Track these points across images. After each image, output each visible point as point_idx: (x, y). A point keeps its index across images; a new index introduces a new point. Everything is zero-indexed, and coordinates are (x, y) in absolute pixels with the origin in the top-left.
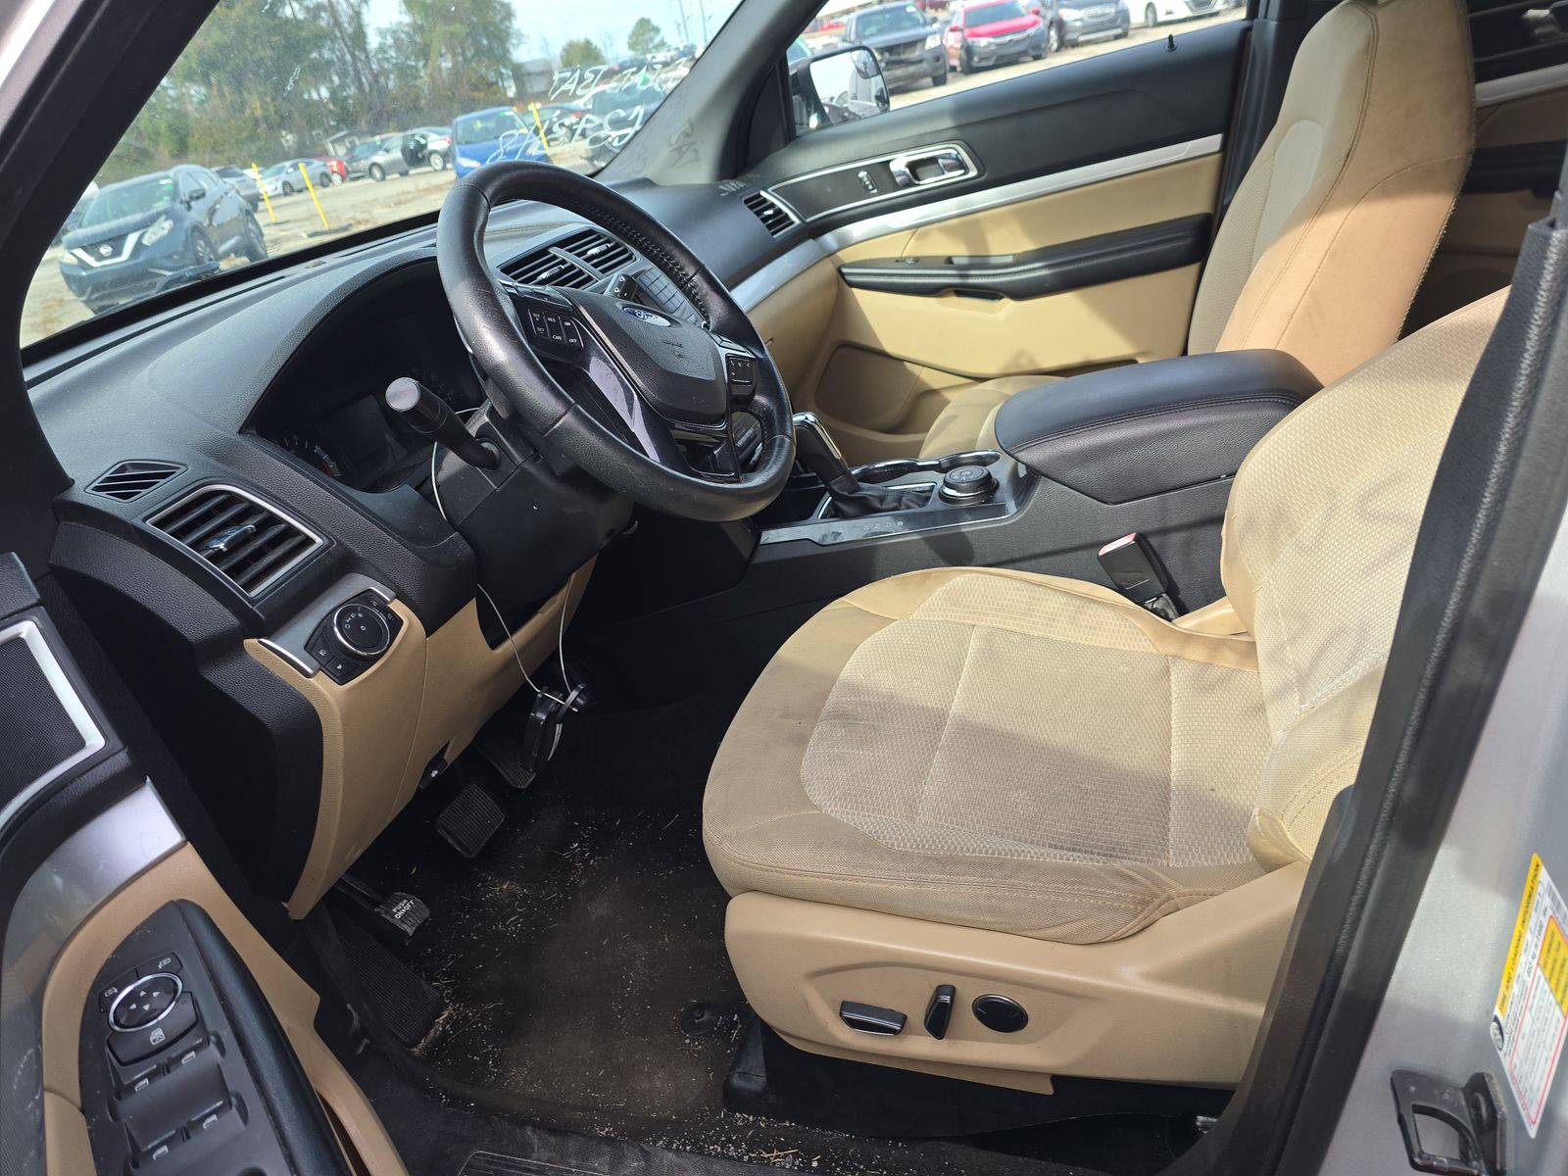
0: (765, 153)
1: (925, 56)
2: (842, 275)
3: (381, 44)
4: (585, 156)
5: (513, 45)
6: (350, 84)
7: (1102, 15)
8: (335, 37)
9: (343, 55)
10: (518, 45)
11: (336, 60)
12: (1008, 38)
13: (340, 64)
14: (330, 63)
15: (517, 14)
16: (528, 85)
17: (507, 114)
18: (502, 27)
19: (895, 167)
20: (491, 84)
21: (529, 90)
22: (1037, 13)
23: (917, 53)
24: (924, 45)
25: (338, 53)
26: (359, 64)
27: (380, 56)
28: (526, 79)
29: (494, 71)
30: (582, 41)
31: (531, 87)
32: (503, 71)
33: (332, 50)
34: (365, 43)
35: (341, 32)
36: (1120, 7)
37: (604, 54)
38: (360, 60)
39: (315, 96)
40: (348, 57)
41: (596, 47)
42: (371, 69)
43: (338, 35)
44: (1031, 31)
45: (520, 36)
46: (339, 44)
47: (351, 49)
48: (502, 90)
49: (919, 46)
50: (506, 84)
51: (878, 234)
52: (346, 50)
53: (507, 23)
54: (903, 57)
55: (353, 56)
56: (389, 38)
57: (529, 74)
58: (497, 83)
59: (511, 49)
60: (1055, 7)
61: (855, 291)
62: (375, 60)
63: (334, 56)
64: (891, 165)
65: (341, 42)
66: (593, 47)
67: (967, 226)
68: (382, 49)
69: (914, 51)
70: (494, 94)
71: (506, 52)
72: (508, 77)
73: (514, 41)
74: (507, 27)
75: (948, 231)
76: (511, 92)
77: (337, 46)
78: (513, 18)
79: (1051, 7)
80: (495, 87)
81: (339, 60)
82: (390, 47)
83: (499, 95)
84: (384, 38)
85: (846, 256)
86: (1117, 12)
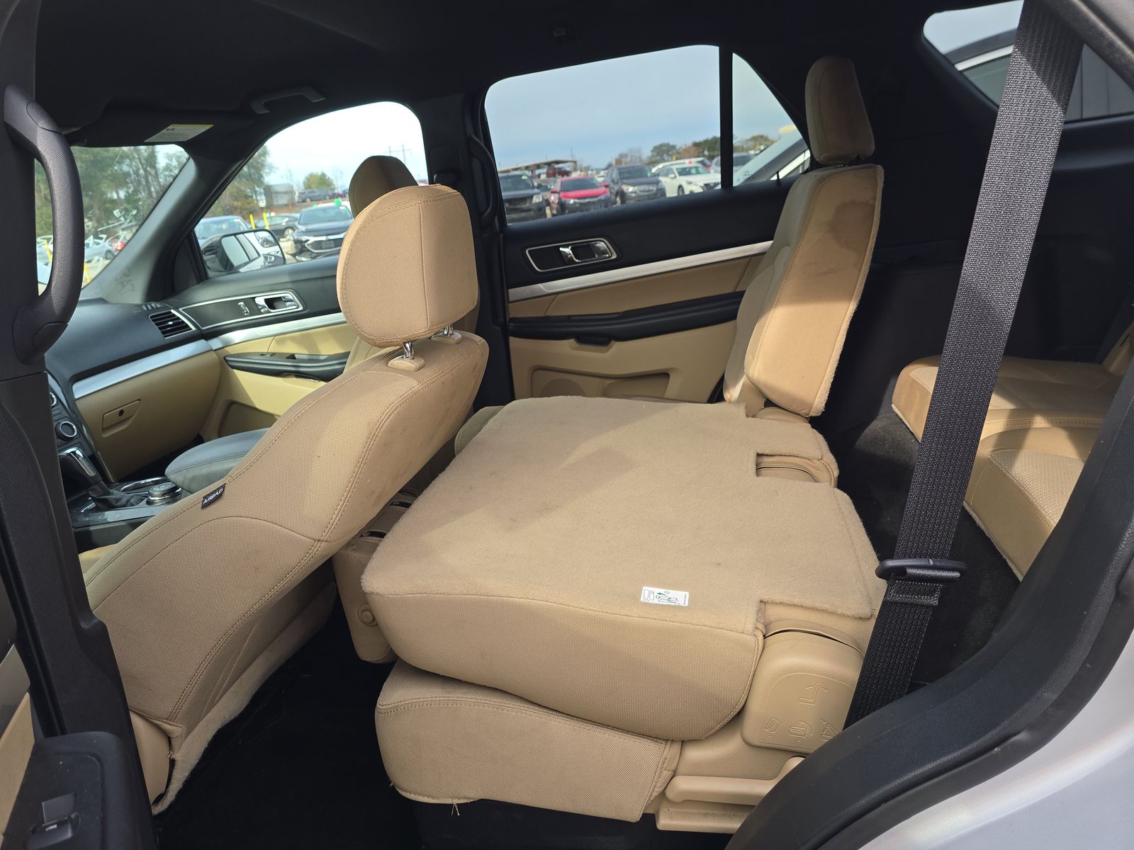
0: (186, 287)
1: (533, 207)
2: (226, 361)
3: (168, 164)
4: (291, 253)
5: (266, 173)
6: (141, 191)
7: (649, 191)
8: (134, 157)
9: (138, 170)
10: (270, 173)
11: (132, 173)
12: (587, 200)
13: (135, 176)
14: (128, 174)
15: (270, 153)
16: (275, 200)
17: (236, 220)
18: (259, 161)
19: (257, 300)
20: (247, 197)
21: (275, 203)
22: (607, 186)
23: (527, 205)
24: (532, 201)
25: (134, 168)
26: (150, 178)
27: (167, 173)
28: (274, 195)
29: (251, 189)
30: (320, 173)
31: (277, 201)
32: (257, 189)
33: (130, 166)
34: (155, 163)
35: (138, 155)
36: (659, 187)
37: (335, 183)
38: (150, 173)
39: (115, 196)
40: (142, 172)
41: (329, 178)
42: (159, 182)
43: (137, 156)
44: (602, 197)
45: (271, 168)
46: (136, 162)
47: (145, 166)
48: (256, 202)
49: (528, 201)
50: (258, 198)
51: (250, 338)
52: (140, 166)
53: (263, 158)
54: (518, 207)
55: (145, 170)
56: (174, 160)
57: (276, 193)
58: (252, 197)
59: (264, 175)
60: (619, 184)
61: (235, 371)
62: (162, 176)
63: (131, 170)
64: (256, 299)
65: (138, 161)
66: (327, 178)
67: (305, 337)
68: (168, 168)
69: (525, 204)
70: (248, 203)
71: (261, 176)
72: (261, 193)
73: (267, 170)
74: (263, 161)
75: (292, 339)
76: (263, 204)
77: (134, 164)
78: (267, 156)
79: (617, 183)
80: (250, 199)
81: (134, 173)
82: (175, 167)
83: (252, 205)
84: (171, 160)
85: (230, 350)
86: (658, 190)
